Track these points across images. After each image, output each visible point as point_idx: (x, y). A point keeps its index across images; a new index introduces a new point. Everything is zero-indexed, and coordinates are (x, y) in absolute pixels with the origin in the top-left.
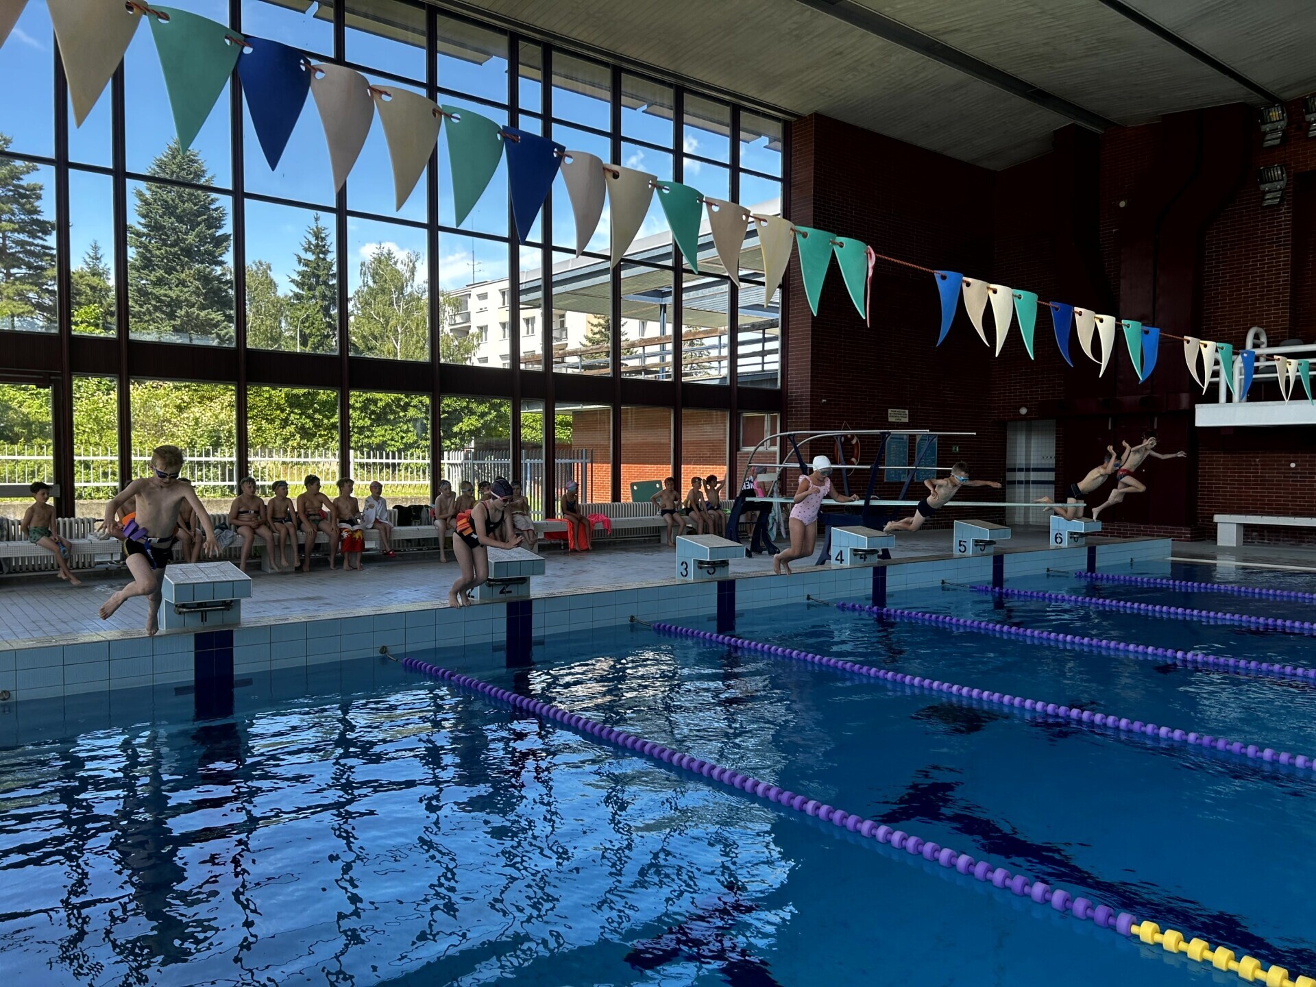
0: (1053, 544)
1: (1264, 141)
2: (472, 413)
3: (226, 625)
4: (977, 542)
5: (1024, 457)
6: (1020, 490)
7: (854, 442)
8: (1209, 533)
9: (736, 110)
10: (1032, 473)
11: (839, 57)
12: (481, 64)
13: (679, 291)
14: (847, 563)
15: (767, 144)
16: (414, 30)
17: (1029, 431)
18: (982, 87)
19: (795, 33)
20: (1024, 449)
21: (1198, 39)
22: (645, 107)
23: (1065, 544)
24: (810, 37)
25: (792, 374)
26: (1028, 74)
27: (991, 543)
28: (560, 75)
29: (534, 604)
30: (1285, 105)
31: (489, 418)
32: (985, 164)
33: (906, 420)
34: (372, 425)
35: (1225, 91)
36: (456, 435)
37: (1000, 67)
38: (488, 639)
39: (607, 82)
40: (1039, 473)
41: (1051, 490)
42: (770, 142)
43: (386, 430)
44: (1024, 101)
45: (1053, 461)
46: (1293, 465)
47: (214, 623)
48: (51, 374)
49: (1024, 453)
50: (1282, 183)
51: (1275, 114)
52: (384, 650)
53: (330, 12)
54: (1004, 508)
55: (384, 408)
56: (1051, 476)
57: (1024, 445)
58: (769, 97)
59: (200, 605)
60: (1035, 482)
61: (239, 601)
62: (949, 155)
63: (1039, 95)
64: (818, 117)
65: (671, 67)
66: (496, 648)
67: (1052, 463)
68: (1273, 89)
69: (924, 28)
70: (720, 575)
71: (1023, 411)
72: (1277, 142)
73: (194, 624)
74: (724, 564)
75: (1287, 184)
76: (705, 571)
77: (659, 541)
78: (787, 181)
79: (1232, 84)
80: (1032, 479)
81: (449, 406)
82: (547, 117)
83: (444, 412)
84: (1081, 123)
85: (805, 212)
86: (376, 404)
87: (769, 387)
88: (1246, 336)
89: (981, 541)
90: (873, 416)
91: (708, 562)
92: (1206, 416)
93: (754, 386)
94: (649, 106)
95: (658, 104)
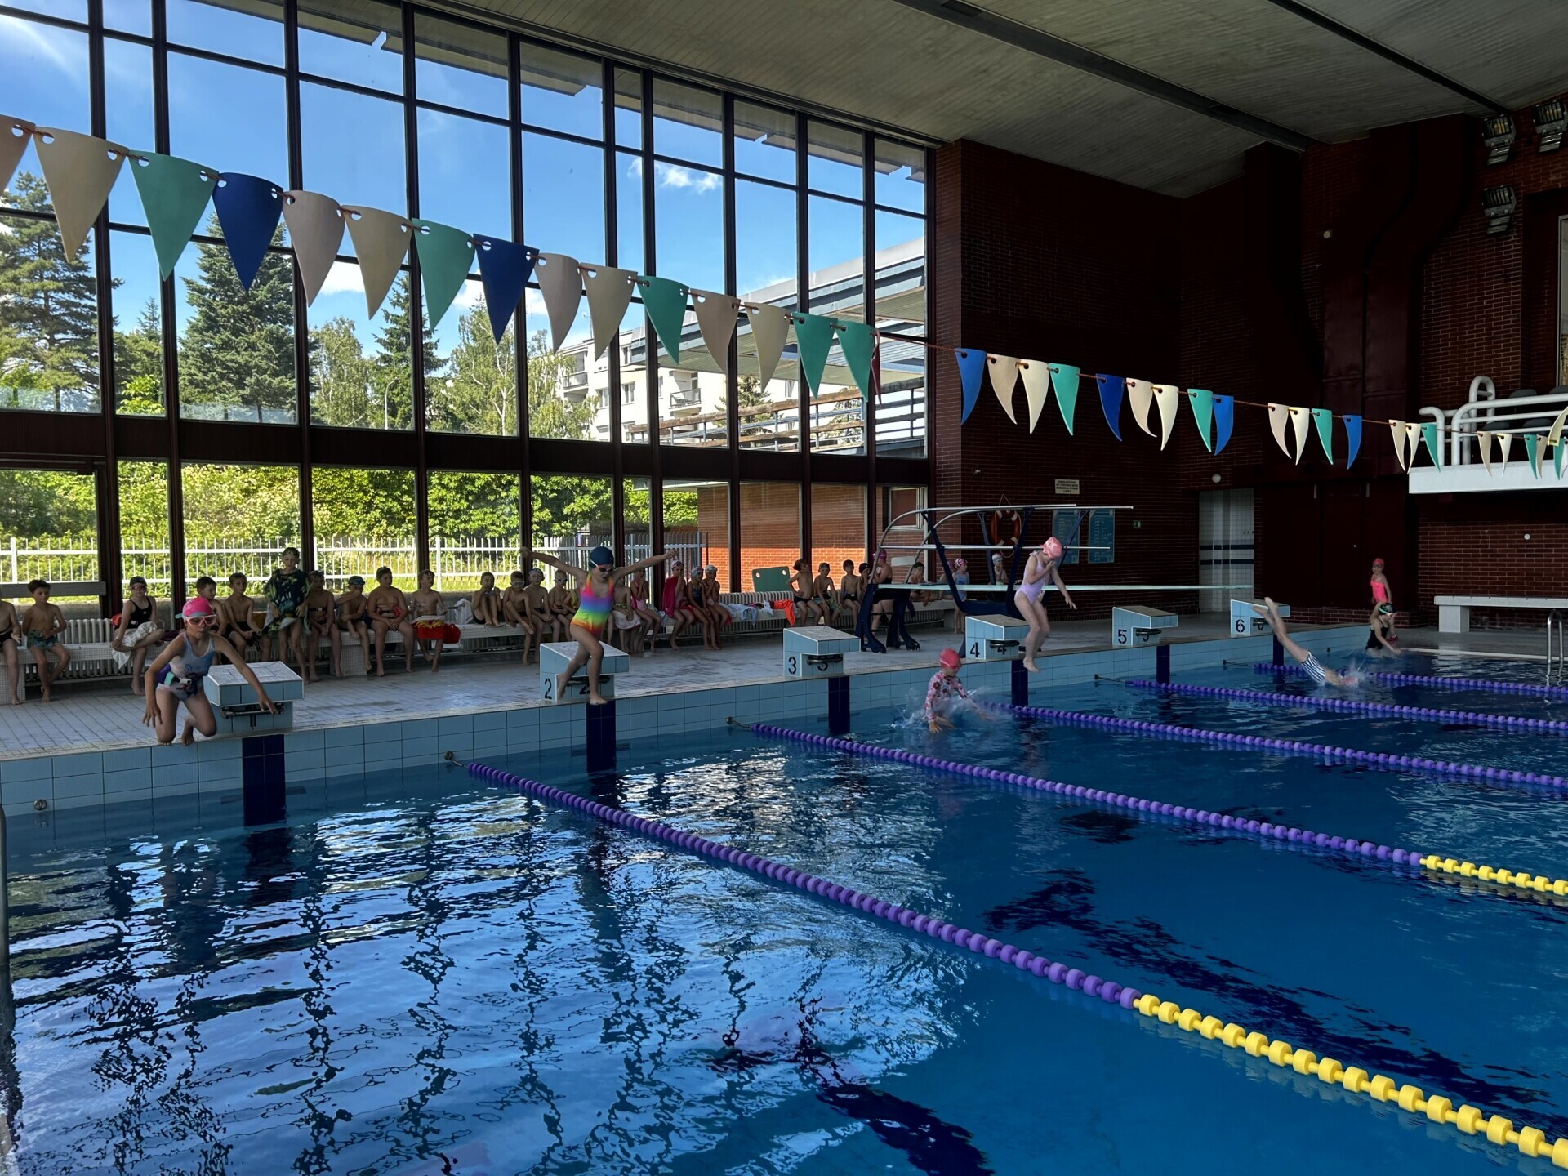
0: (1234, 632)
1: (1489, 157)
2: (585, 491)
3: (277, 730)
4: (1138, 632)
5: (1221, 533)
6: (1217, 571)
7: (1014, 518)
8: (1430, 618)
9: (870, 138)
10: (1231, 551)
11: (983, 75)
12: (573, 95)
14: (983, 657)
15: (910, 175)
16: (494, 60)
17: (1227, 502)
18: (1155, 104)
19: (932, 49)
20: (1221, 523)
21: (1402, 42)
22: (765, 137)
23: (1248, 632)
24: (948, 54)
25: (940, 442)
26: (1206, 88)
27: (1155, 632)
28: (663, 104)
29: (618, 705)
30: (1512, 115)
31: (604, 497)
32: (1169, 191)
33: (1077, 492)
34: (469, 508)
35: (1438, 101)
36: (566, 517)
37: (1175, 82)
38: (566, 743)
39: (718, 110)
40: (1239, 551)
41: (1251, 570)
42: (913, 173)
43: (485, 513)
44: (1206, 119)
45: (1252, 537)
46: (1527, 537)
47: (265, 726)
48: (94, 459)
49: (1221, 528)
50: (1509, 206)
51: (1501, 126)
52: (450, 756)
53: (399, 42)
54: (1197, 591)
55: (483, 487)
56: (1249, 554)
57: (1221, 518)
58: (907, 123)
59: (249, 708)
60: (1234, 562)
61: (291, 703)
62: (1124, 182)
63: (1224, 112)
64: (965, 142)
65: (791, 92)
66: (575, 752)
67: (1250, 538)
68: (1495, 97)
69: (1080, 39)
70: (833, 671)
71: (1217, 479)
72: (1504, 158)
73: (242, 726)
74: (838, 659)
75: (1516, 208)
76: (815, 667)
78: (931, 217)
79: (1448, 93)
80: (1231, 558)
81: (558, 484)
82: (648, 155)
83: (552, 491)
84: (1276, 142)
85: (952, 253)
86: (473, 484)
87: (915, 456)
88: (1469, 387)
89: (1142, 630)
90: (1037, 488)
91: (818, 657)
92: (1421, 481)
94: (768, 137)
95: (779, 134)
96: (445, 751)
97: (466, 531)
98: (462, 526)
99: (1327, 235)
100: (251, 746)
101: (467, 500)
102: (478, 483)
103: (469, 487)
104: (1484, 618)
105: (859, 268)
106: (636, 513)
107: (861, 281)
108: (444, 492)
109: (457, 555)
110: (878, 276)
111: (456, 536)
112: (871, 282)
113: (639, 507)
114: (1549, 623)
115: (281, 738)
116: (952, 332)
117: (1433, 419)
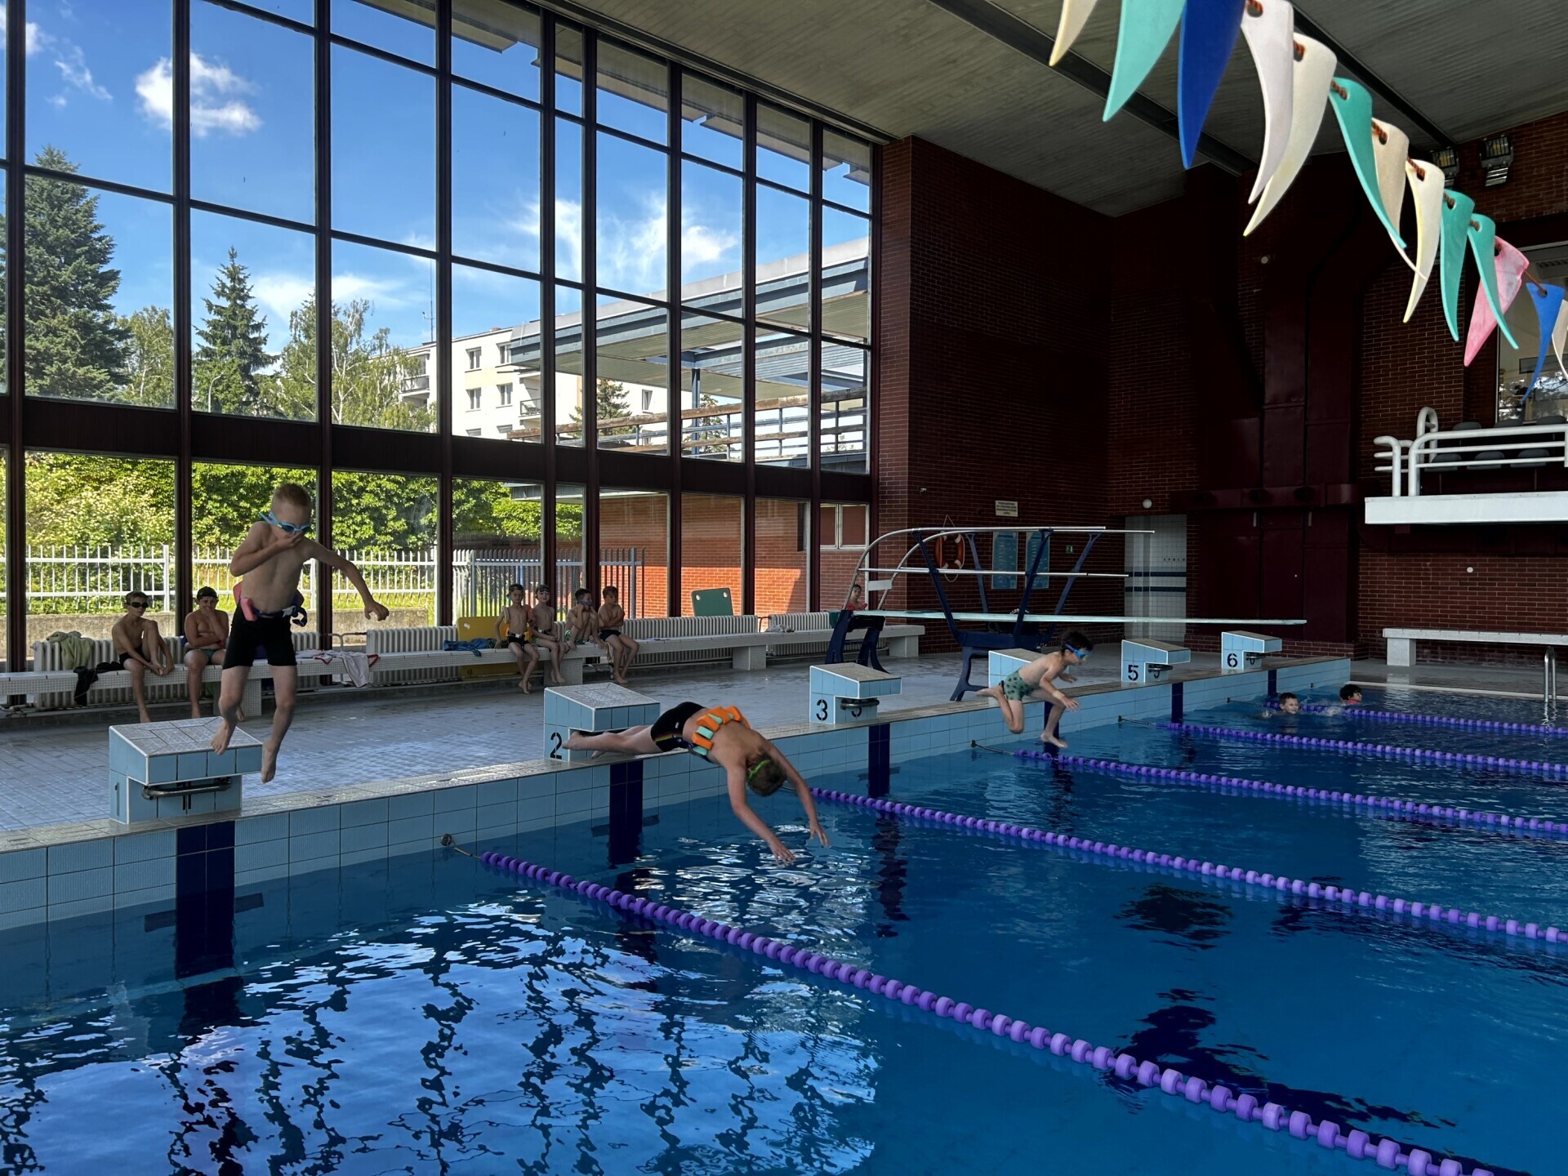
0: (1225, 667)
3: (222, 813)
5: (1141, 559)
6: (1136, 600)
7: (958, 540)
8: (1378, 651)
9: (818, 128)
10: (1151, 578)
11: (951, 65)
12: (500, 51)
13: (750, 348)
15: (848, 172)
16: (420, 2)
20: (1142, 550)
23: (1241, 667)
24: (921, 38)
25: (885, 455)
27: (1168, 668)
28: (607, 74)
29: (645, 766)
30: (1459, 147)
31: (466, 507)
32: (1102, 209)
33: (1015, 514)
38: (586, 816)
39: (664, 85)
40: (1160, 578)
41: (1181, 600)
42: (851, 171)
45: (1184, 564)
46: (1470, 570)
47: (202, 812)
49: (1142, 554)
51: (1446, 158)
52: (447, 840)
56: (1181, 582)
57: (1142, 545)
58: (861, 114)
59: (181, 786)
60: (1154, 589)
61: (240, 777)
62: (1062, 195)
64: (915, 140)
66: (596, 830)
67: (1182, 566)
68: (1445, 127)
71: (1148, 504)
73: (174, 814)
74: (874, 702)
76: (848, 713)
77: (731, 666)
78: (876, 217)
80: (1151, 585)
81: (415, 491)
82: (590, 123)
83: (409, 499)
84: (1219, 163)
85: (900, 257)
87: (856, 471)
88: (1416, 418)
89: (1155, 666)
90: (978, 509)
91: (853, 701)
92: (1379, 511)
93: (838, 470)
94: (708, 118)
95: (721, 116)
96: (441, 833)
99: (1265, 260)
100: (188, 839)
104: (1426, 651)
105: (805, 265)
106: (499, 526)
107: (807, 279)
110: (825, 275)
112: (818, 280)
113: (502, 519)
114: (1546, 660)
115: (230, 826)
116: (899, 340)
117: (1389, 448)
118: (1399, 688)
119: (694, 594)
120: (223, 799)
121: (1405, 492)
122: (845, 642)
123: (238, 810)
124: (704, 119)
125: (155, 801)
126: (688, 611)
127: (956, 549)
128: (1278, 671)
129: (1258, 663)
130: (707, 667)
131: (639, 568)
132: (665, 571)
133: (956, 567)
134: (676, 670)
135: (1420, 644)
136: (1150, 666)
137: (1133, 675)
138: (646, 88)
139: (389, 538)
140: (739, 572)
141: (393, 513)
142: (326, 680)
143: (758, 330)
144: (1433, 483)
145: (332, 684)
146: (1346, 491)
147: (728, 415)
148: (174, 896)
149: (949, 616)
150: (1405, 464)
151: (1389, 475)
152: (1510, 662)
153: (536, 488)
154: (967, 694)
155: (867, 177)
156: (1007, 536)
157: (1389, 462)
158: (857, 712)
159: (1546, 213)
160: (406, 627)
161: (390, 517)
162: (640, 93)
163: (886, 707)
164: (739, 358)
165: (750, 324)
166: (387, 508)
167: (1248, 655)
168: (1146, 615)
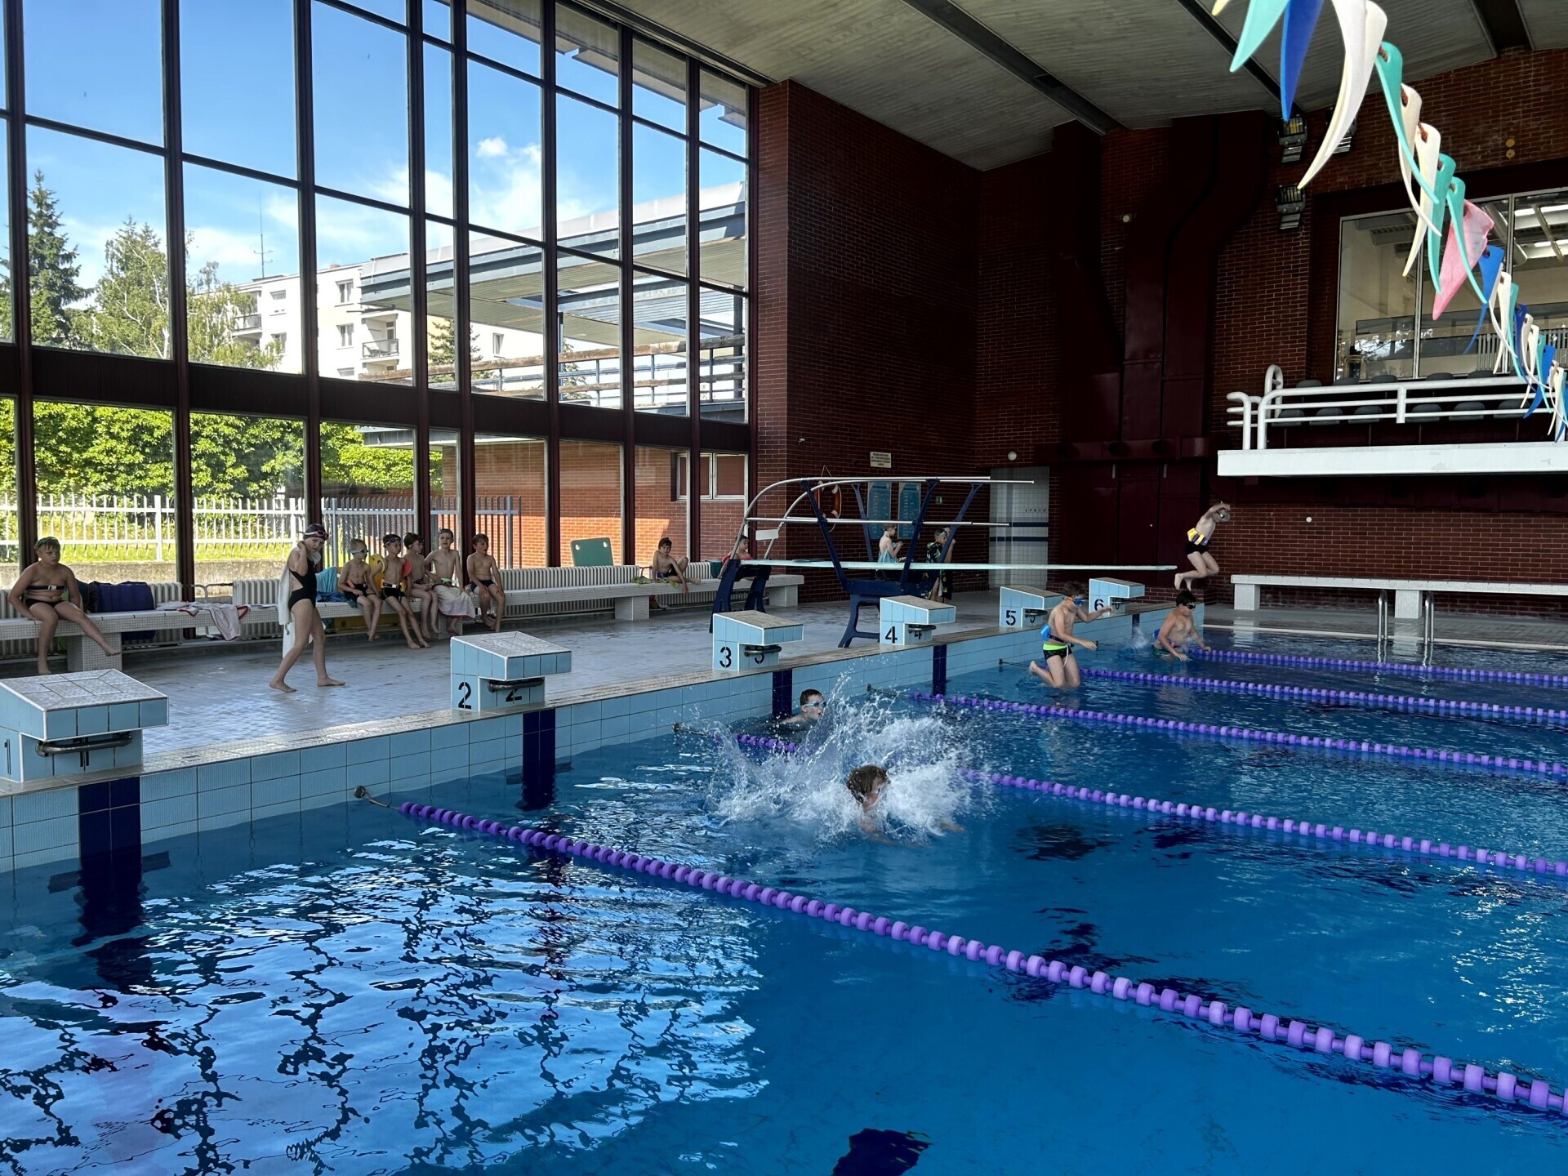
1: (1282, 156)
2: (287, 447)
3: (126, 770)
5: (1005, 510)
6: (999, 549)
7: (835, 491)
8: (1227, 596)
9: (695, 67)
11: (832, 9)
13: (628, 290)
14: (901, 643)
15: (723, 114)
18: (988, 67)
20: (1005, 501)
26: (1042, 57)
29: (558, 714)
30: (1307, 116)
32: (971, 162)
33: (889, 465)
35: (1245, 95)
36: (265, 476)
38: (501, 767)
39: (536, 13)
40: (1023, 529)
41: (1043, 548)
42: (727, 113)
44: (1030, 88)
45: (1046, 515)
46: (1309, 520)
47: (103, 768)
49: (1005, 505)
50: (1301, 204)
51: (1295, 125)
52: (360, 792)
54: (987, 571)
56: (1043, 532)
57: (1005, 496)
58: (737, 55)
59: (78, 742)
60: (1016, 539)
61: (141, 731)
62: (934, 147)
63: (1046, 81)
64: (792, 84)
66: (511, 779)
67: (1044, 516)
70: (771, 663)
71: (1013, 456)
72: (1297, 157)
73: (70, 772)
74: (775, 649)
75: (1308, 206)
76: (752, 659)
77: (614, 616)
78: (753, 161)
80: (1013, 535)
81: (256, 437)
82: (460, 51)
83: (250, 445)
84: (1084, 121)
85: (777, 203)
86: (151, 435)
87: (735, 421)
88: (1264, 376)
89: (1032, 611)
90: (854, 460)
91: (756, 648)
92: (1230, 464)
93: (714, 419)
94: (581, 51)
95: (596, 50)
96: (354, 785)
97: (141, 490)
98: (137, 482)
99: (1126, 219)
100: (90, 796)
101: (143, 452)
102: (157, 433)
103: (146, 437)
104: (1268, 596)
105: (681, 206)
106: (347, 474)
107: (684, 221)
108: (113, 443)
109: (131, 518)
110: (703, 218)
111: (129, 494)
112: (695, 225)
113: (351, 467)
114: (1380, 603)
115: (135, 782)
116: (777, 288)
117: (1240, 404)
118: (1244, 631)
119: (574, 543)
120: (122, 755)
121: (1254, 446)
122: (732, 592)
123: (140, 766)
124: (576, 52)
125: (50, 759)
126: (567, 561)
127: (833, 499)
128: (1141, 615)
129: (1123, 608)
130: (589, 619)
131: (516, 518)
132: (543, 522)
133: (834, 517)
134: (557, 621)
135: (1264, 590)
136: (1027, 611)
137: (1011, 620)
138: (518, 16)
139: (229, 486)
140: (619, 522)
141: (232, 459)
142: (189, 633)
143: (636, 273)
144: (1279, 437)
145: (195, 637)
146: (1199, 445)
147: (598, 360)
148: (77, 855)
149: (837, 564)
150: (1254, 419)
151: (1240, 429)
152: (1344, 606)
153: (409, 433)
154: (855, 641)
155: (743, 120)
156: (879, 487)
157: (1240, 417)
158: (759, 659)
159: (1385, 181)
160: (263, 578)
161: (229, 463)
162: (512, 21)
163: (788, 653)
164: (617, 300)
165: (627, 266)
166: (225, 454)
167: (1114, 600)
168: (1008, 562)
